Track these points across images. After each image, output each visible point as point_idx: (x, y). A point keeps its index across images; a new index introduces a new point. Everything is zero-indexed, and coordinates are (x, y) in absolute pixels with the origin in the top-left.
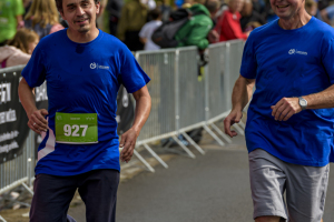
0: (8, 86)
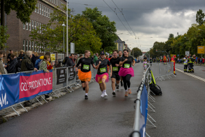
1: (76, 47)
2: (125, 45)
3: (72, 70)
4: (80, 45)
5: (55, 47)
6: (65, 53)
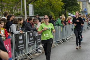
0: (32, 34)
1: (35, 8)
2: (89, 3)
3: (31, 35)
4: (39, 6)
6: (23, 16)
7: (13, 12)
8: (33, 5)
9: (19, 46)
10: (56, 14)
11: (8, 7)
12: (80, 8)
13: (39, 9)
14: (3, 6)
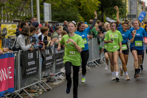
0: (48, 50)
1: (53, 10)
2: (141, 3)
4: (61, 6)
5: (16, 11)
7: (19, 15)
8: (50, 4)
9: (27, 70)
10: (87, 20)
11: (10, 7)
12: (126, 11)
13: (60, 10)
14: (3, 5)
